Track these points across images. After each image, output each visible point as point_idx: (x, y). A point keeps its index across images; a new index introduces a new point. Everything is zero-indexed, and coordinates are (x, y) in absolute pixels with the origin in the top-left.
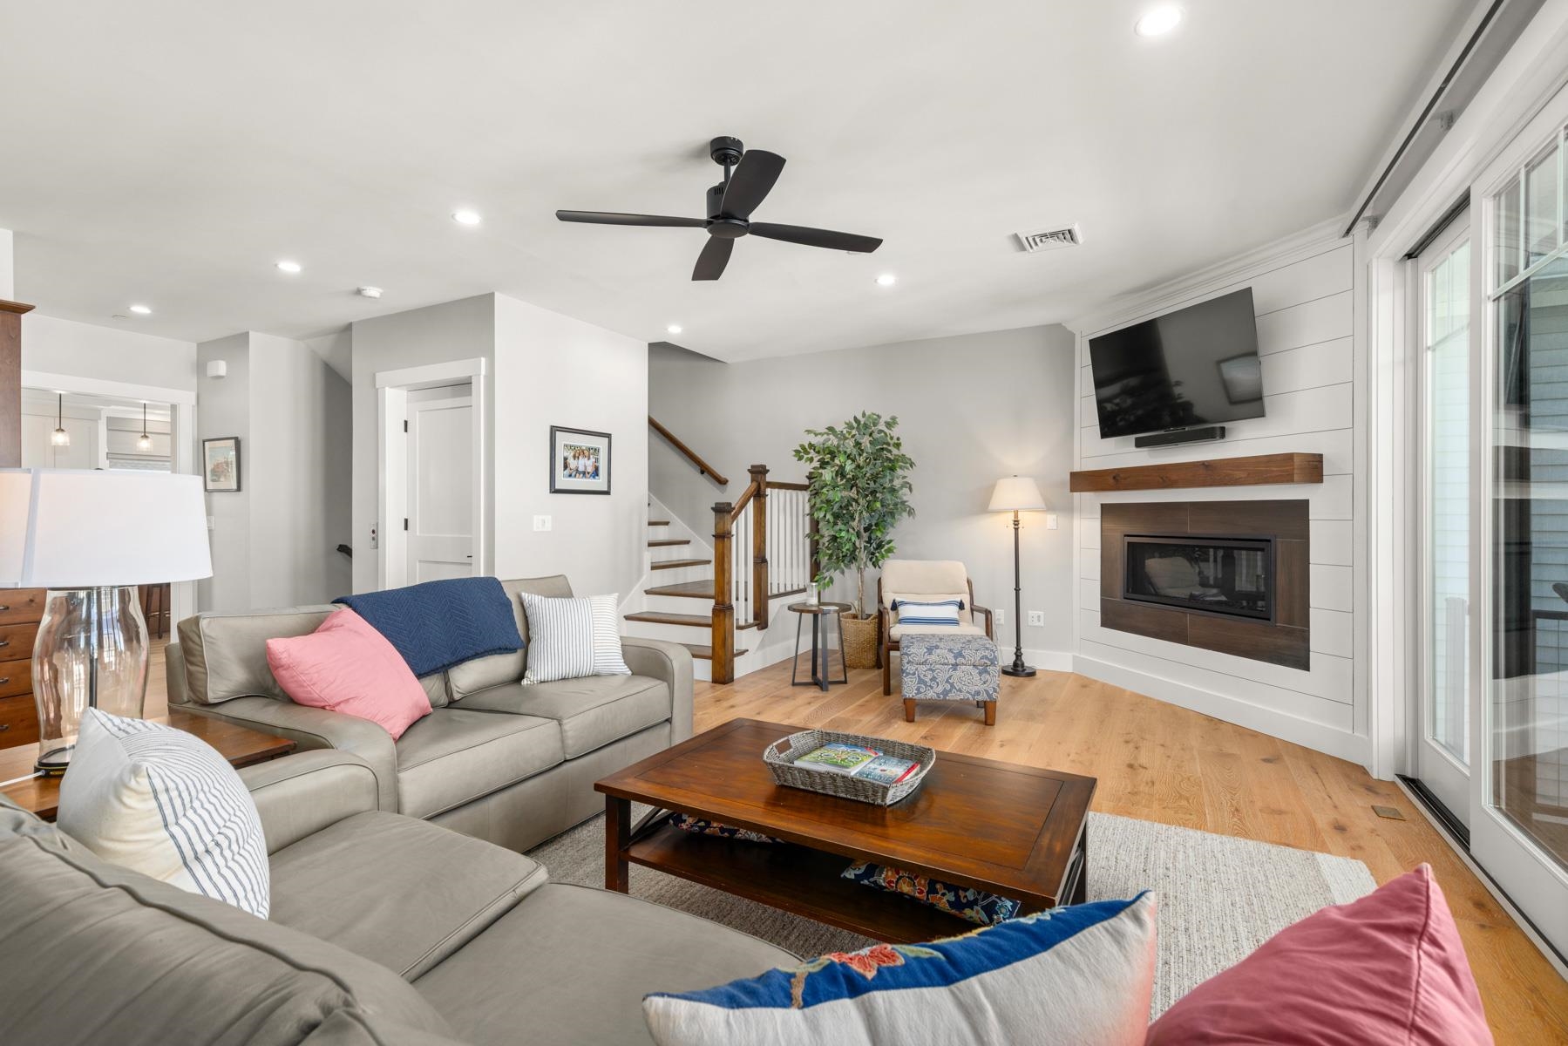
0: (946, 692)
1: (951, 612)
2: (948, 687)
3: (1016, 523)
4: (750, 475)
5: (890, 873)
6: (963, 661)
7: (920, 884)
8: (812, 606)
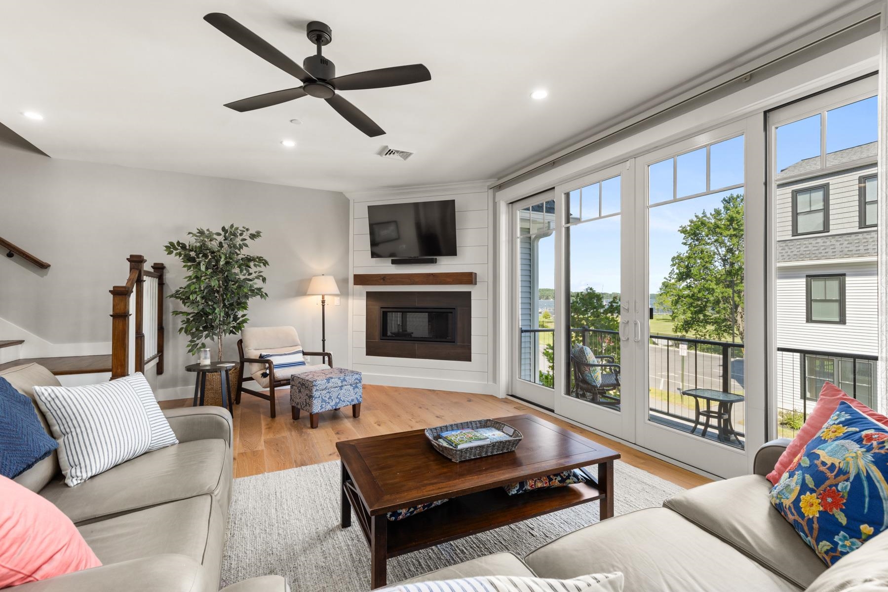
0: (337, 404)
1: (299, 358)
2: (338, 400)
3: (323, 302)
4: (129, 263)
5: (530, 482)
6: (346, 383)
7: (544, 480)
8: (206, 366)
